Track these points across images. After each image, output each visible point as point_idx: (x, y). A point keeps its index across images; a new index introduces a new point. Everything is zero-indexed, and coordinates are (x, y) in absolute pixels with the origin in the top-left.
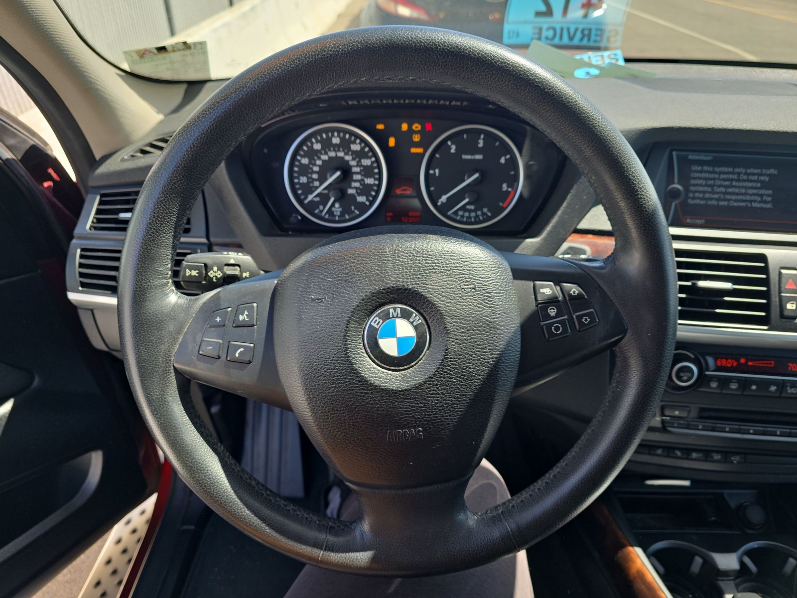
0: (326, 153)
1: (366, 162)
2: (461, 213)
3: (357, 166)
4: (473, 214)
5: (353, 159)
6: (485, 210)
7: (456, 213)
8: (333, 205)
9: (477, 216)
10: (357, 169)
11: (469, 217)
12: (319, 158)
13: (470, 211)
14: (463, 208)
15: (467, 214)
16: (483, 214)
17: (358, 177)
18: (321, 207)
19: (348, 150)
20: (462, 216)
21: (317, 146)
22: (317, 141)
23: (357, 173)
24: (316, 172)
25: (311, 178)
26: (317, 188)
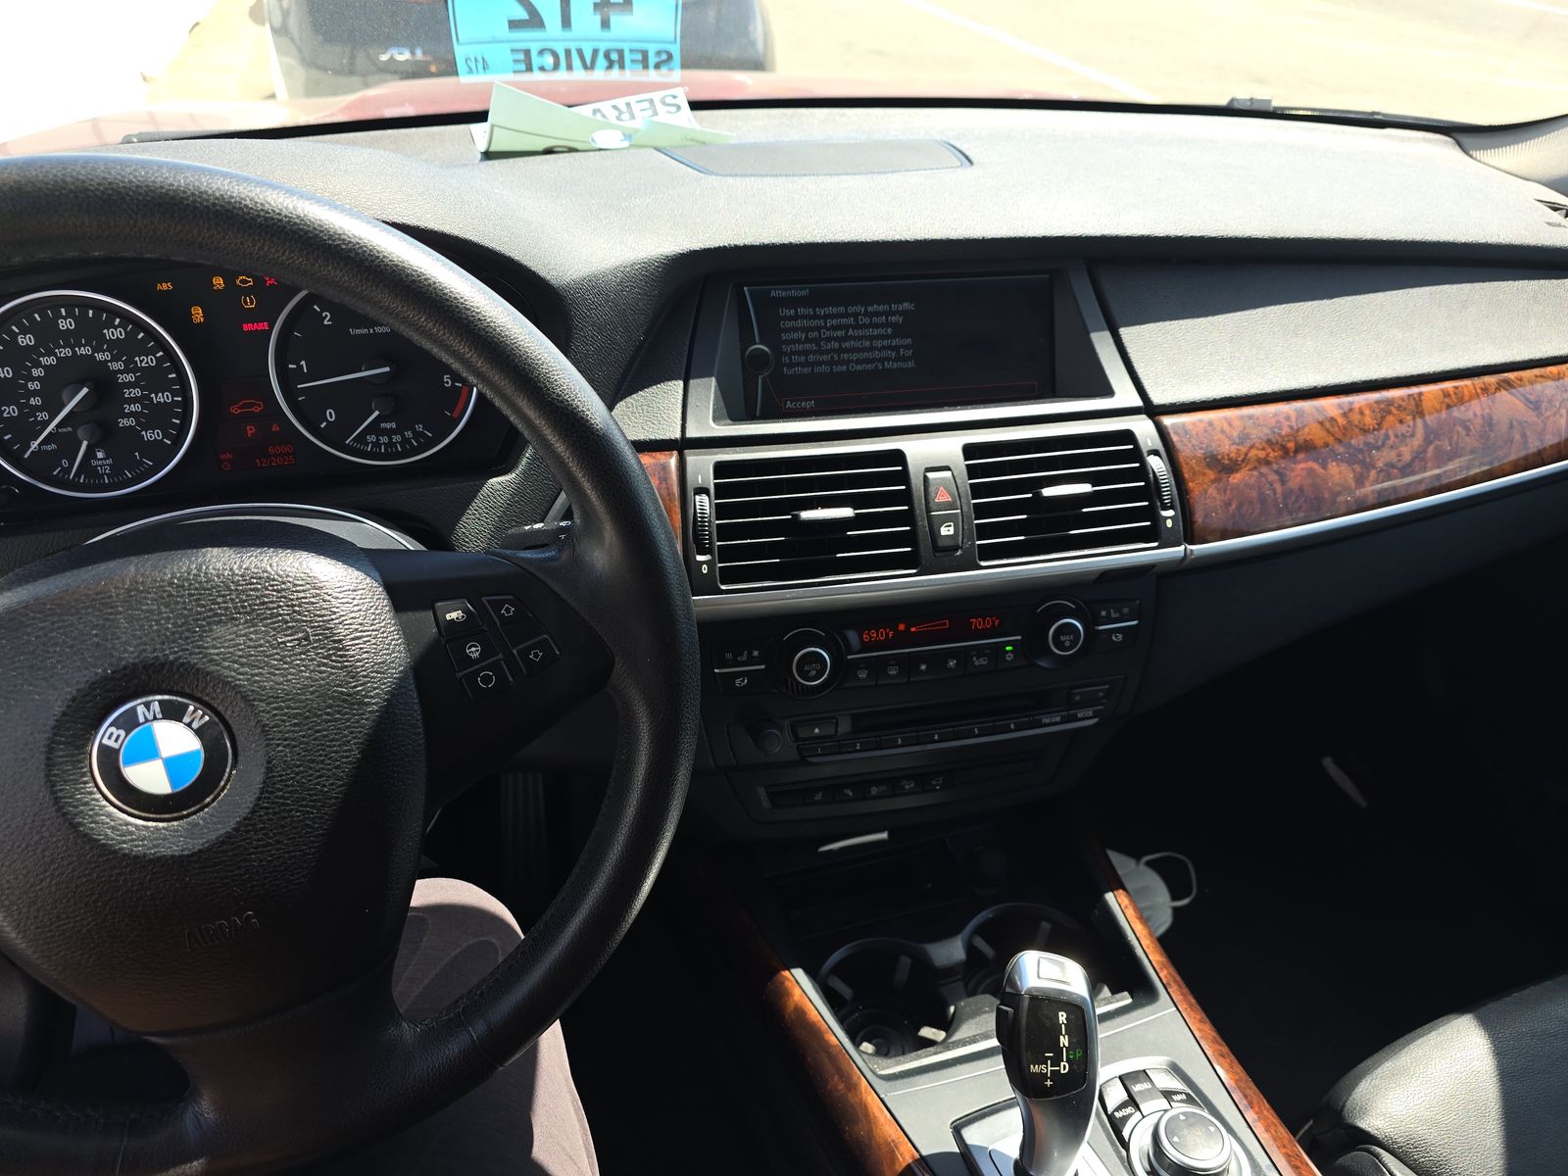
0: (50, 353)
1: (147, 361)
2: (372, 438)
3: (126, 371)
4: (397, 438)
5: (115, 359)
6: (419, 428)
7: (361, 438)
8: (90, 454)
9: (405, 441)
10: (130, 378)
11: (390, 444)
12: (38, 365)
13: (389, 433)
14: (373, 428)
15: (384, 439)
16: (417, 435)
17: (136, 392)
18: (65, 463)
19: (100, 343)
20: (377, 444)
21: (26, 340)
22: (24, 331)
23: (130, 385)
24: (35, 393)
25: (27, 404)
26: (46, 424)
